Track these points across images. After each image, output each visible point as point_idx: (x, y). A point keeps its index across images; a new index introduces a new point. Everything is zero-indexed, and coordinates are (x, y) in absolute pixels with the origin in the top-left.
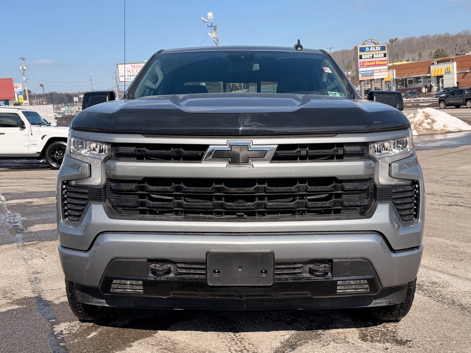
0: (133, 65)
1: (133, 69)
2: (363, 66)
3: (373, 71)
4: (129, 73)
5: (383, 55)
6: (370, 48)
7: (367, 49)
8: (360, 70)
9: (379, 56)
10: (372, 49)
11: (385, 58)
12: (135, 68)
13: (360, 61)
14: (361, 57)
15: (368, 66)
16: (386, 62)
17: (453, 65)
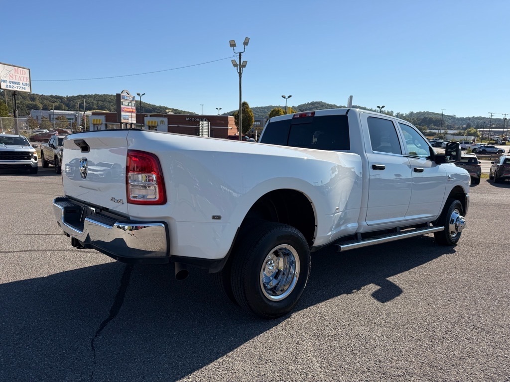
0: (16, 68)
1: (16, 74)
2: (124, 111)
3: (128, 116)
4: (11, 78)
5: (133, 105)
7: (126, 98)
8: (122, 114)
11: (134, 108)
12: (18, 73)
13: (122, 106)
17: (166, 120)
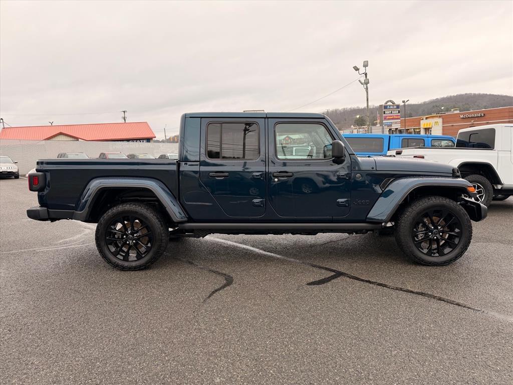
2: (385, 119)
3: (391, 122)
5: (398, 112)
6: (390, 106)
7: (388, 107)
8: (384, 122)
9: (396, 112)
10: (391, 107)
11: (399, 114)
13: (384, 115)
14: (384, 113)
15: (389, 119)
16: (399, 117)
17: (440, 120)
